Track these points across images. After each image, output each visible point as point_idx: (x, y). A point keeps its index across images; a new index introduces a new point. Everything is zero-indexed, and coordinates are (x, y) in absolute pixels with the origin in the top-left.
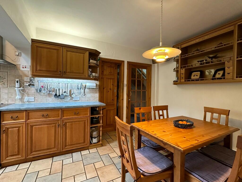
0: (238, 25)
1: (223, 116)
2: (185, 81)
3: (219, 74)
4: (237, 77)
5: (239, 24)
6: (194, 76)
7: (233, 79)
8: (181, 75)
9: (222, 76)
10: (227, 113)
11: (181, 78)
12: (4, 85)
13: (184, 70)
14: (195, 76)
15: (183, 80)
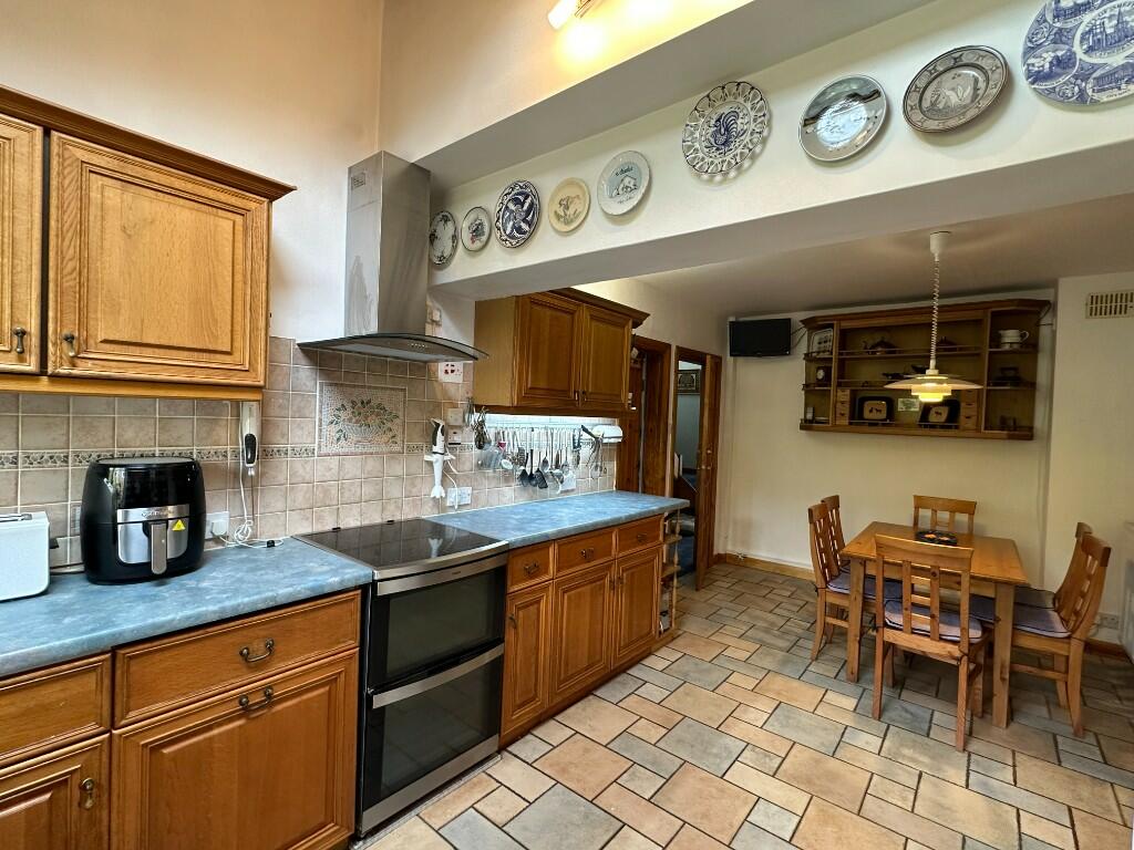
0: (993, 313)
1: (963, 518)
2: (850, 424)
3: (937, 413)
4: (986, 429)
5: (994, 309)
6: (871, 411)
7: (978, 430)
8: (839, 405)
9: (948, 420)
10: (969, 508)
11: (838, 415)
12: (393, 442)
13: (848, 392)
14: (874, 411)
15: (845, 421)
